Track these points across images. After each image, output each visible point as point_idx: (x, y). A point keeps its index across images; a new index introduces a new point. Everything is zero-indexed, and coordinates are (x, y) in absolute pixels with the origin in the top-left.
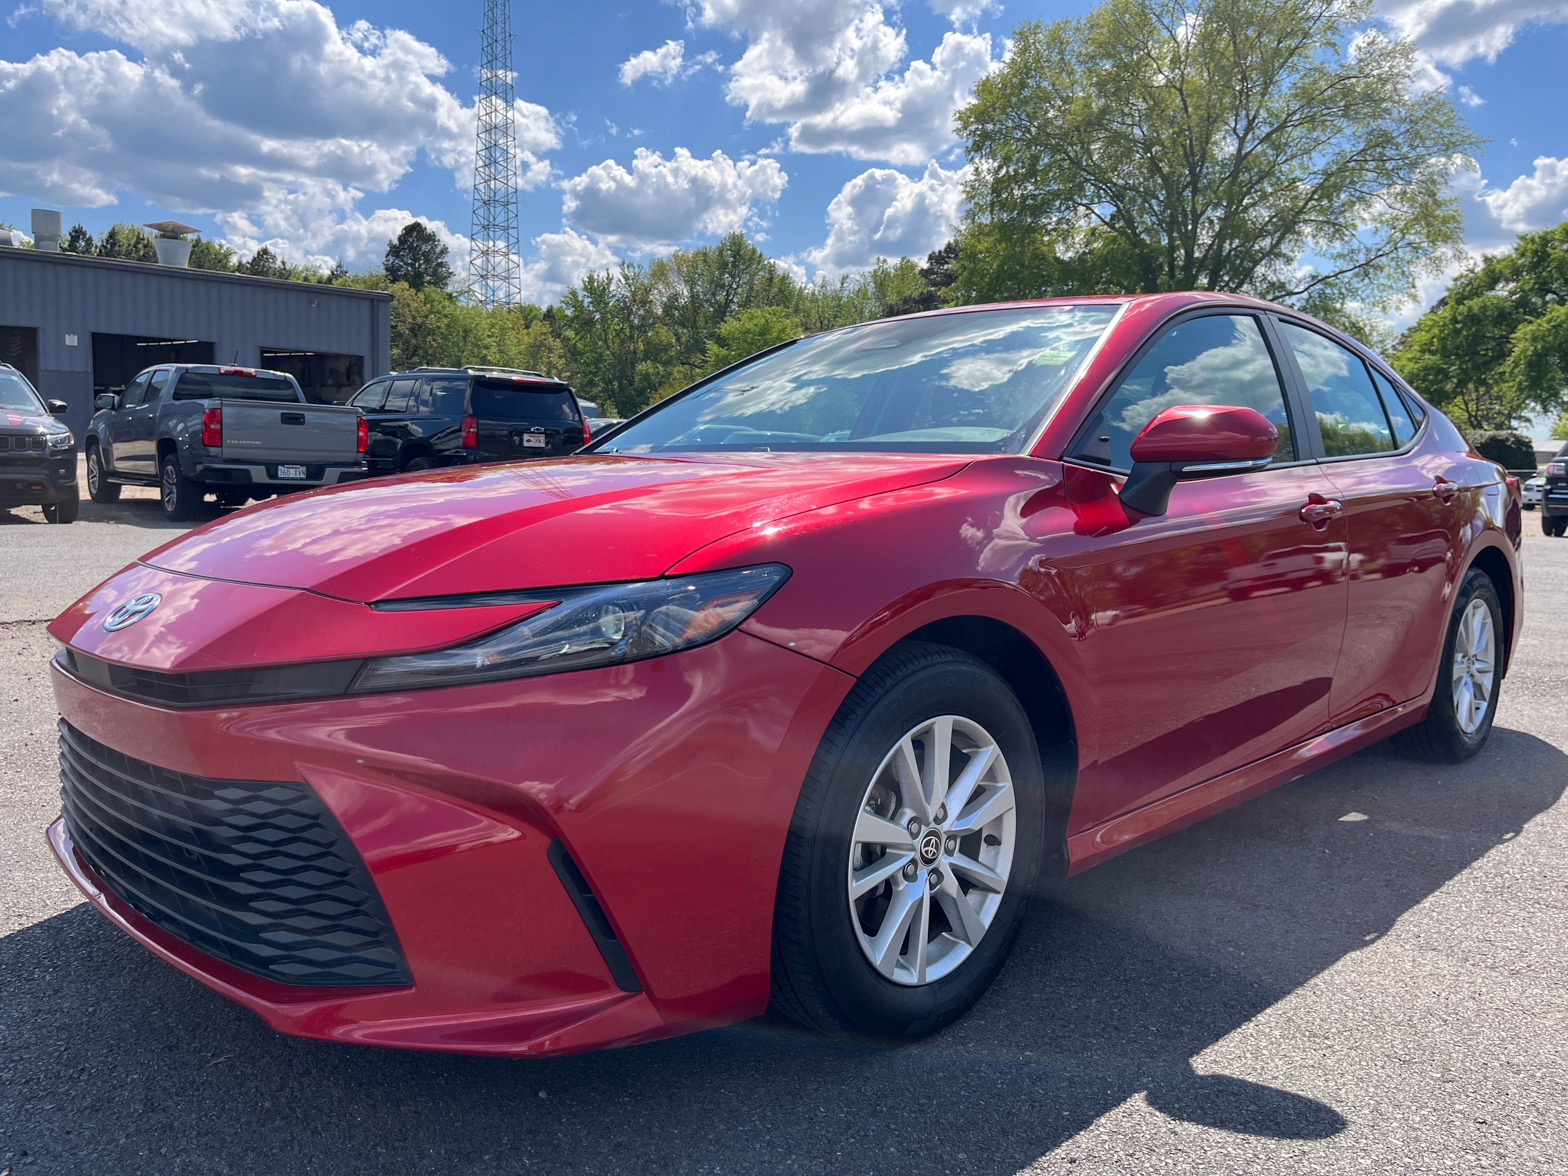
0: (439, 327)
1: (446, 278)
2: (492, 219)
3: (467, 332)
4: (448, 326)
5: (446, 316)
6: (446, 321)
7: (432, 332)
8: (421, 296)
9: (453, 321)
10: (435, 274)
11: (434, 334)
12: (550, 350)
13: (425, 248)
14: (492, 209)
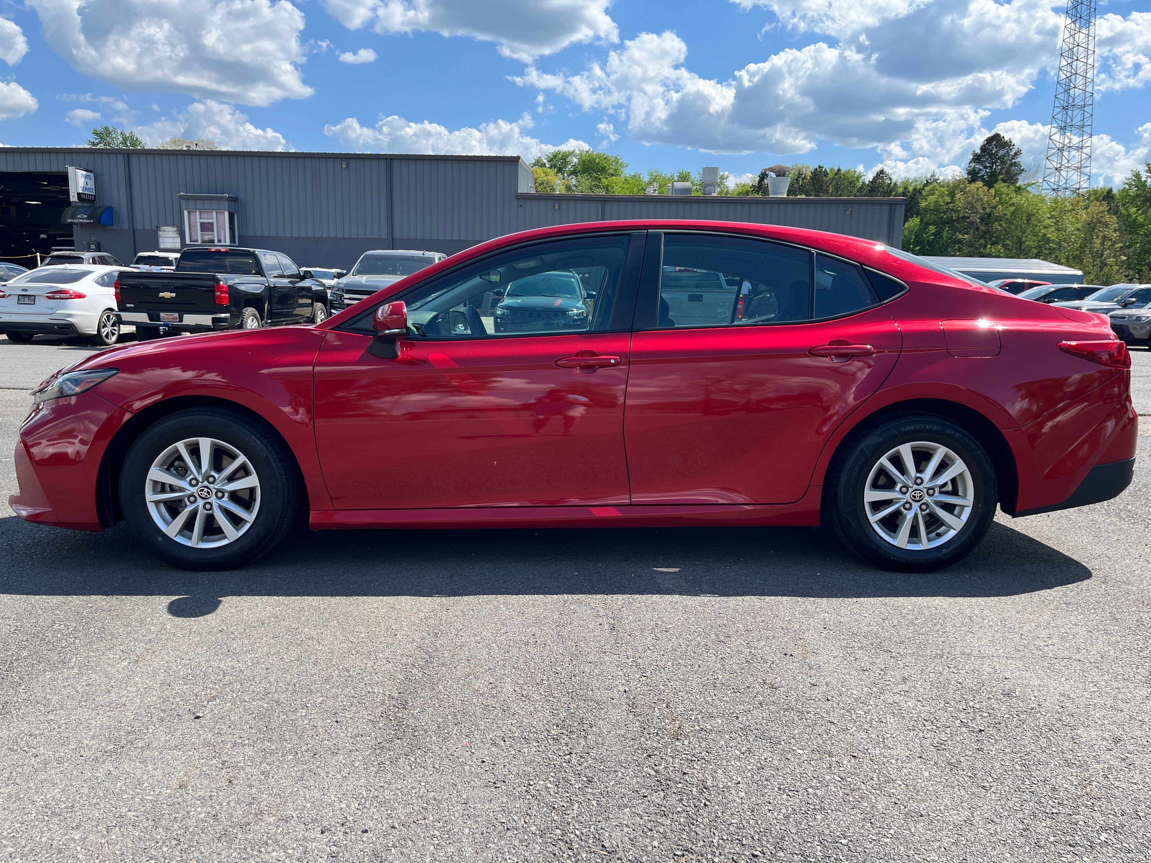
0: (1005, 215)
1: (1018, 174)
2: (1069, 120)
3: (1029, 216)
4: (1013, 214)
5: (1013, 204)
6: (1012, 209)
7: (998, 219)
8: (992, 191)
9: (1018, 208)
10: (1008, 172)
11: (1000, 220)
12: (1106, 225)
13: (1001, 153)
14: (1070, 113)
